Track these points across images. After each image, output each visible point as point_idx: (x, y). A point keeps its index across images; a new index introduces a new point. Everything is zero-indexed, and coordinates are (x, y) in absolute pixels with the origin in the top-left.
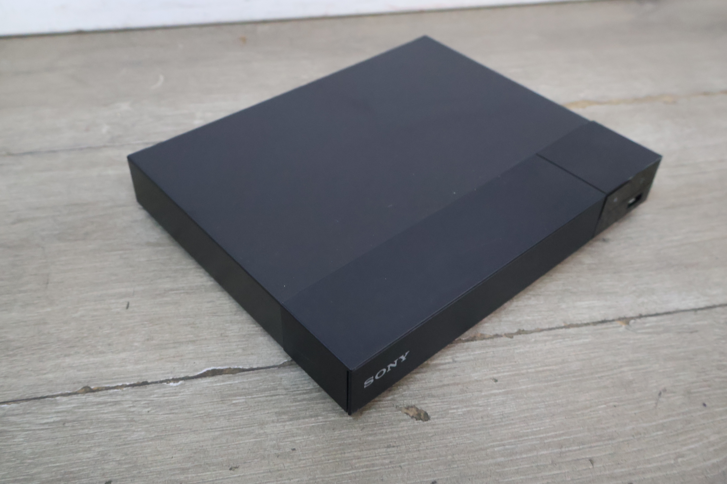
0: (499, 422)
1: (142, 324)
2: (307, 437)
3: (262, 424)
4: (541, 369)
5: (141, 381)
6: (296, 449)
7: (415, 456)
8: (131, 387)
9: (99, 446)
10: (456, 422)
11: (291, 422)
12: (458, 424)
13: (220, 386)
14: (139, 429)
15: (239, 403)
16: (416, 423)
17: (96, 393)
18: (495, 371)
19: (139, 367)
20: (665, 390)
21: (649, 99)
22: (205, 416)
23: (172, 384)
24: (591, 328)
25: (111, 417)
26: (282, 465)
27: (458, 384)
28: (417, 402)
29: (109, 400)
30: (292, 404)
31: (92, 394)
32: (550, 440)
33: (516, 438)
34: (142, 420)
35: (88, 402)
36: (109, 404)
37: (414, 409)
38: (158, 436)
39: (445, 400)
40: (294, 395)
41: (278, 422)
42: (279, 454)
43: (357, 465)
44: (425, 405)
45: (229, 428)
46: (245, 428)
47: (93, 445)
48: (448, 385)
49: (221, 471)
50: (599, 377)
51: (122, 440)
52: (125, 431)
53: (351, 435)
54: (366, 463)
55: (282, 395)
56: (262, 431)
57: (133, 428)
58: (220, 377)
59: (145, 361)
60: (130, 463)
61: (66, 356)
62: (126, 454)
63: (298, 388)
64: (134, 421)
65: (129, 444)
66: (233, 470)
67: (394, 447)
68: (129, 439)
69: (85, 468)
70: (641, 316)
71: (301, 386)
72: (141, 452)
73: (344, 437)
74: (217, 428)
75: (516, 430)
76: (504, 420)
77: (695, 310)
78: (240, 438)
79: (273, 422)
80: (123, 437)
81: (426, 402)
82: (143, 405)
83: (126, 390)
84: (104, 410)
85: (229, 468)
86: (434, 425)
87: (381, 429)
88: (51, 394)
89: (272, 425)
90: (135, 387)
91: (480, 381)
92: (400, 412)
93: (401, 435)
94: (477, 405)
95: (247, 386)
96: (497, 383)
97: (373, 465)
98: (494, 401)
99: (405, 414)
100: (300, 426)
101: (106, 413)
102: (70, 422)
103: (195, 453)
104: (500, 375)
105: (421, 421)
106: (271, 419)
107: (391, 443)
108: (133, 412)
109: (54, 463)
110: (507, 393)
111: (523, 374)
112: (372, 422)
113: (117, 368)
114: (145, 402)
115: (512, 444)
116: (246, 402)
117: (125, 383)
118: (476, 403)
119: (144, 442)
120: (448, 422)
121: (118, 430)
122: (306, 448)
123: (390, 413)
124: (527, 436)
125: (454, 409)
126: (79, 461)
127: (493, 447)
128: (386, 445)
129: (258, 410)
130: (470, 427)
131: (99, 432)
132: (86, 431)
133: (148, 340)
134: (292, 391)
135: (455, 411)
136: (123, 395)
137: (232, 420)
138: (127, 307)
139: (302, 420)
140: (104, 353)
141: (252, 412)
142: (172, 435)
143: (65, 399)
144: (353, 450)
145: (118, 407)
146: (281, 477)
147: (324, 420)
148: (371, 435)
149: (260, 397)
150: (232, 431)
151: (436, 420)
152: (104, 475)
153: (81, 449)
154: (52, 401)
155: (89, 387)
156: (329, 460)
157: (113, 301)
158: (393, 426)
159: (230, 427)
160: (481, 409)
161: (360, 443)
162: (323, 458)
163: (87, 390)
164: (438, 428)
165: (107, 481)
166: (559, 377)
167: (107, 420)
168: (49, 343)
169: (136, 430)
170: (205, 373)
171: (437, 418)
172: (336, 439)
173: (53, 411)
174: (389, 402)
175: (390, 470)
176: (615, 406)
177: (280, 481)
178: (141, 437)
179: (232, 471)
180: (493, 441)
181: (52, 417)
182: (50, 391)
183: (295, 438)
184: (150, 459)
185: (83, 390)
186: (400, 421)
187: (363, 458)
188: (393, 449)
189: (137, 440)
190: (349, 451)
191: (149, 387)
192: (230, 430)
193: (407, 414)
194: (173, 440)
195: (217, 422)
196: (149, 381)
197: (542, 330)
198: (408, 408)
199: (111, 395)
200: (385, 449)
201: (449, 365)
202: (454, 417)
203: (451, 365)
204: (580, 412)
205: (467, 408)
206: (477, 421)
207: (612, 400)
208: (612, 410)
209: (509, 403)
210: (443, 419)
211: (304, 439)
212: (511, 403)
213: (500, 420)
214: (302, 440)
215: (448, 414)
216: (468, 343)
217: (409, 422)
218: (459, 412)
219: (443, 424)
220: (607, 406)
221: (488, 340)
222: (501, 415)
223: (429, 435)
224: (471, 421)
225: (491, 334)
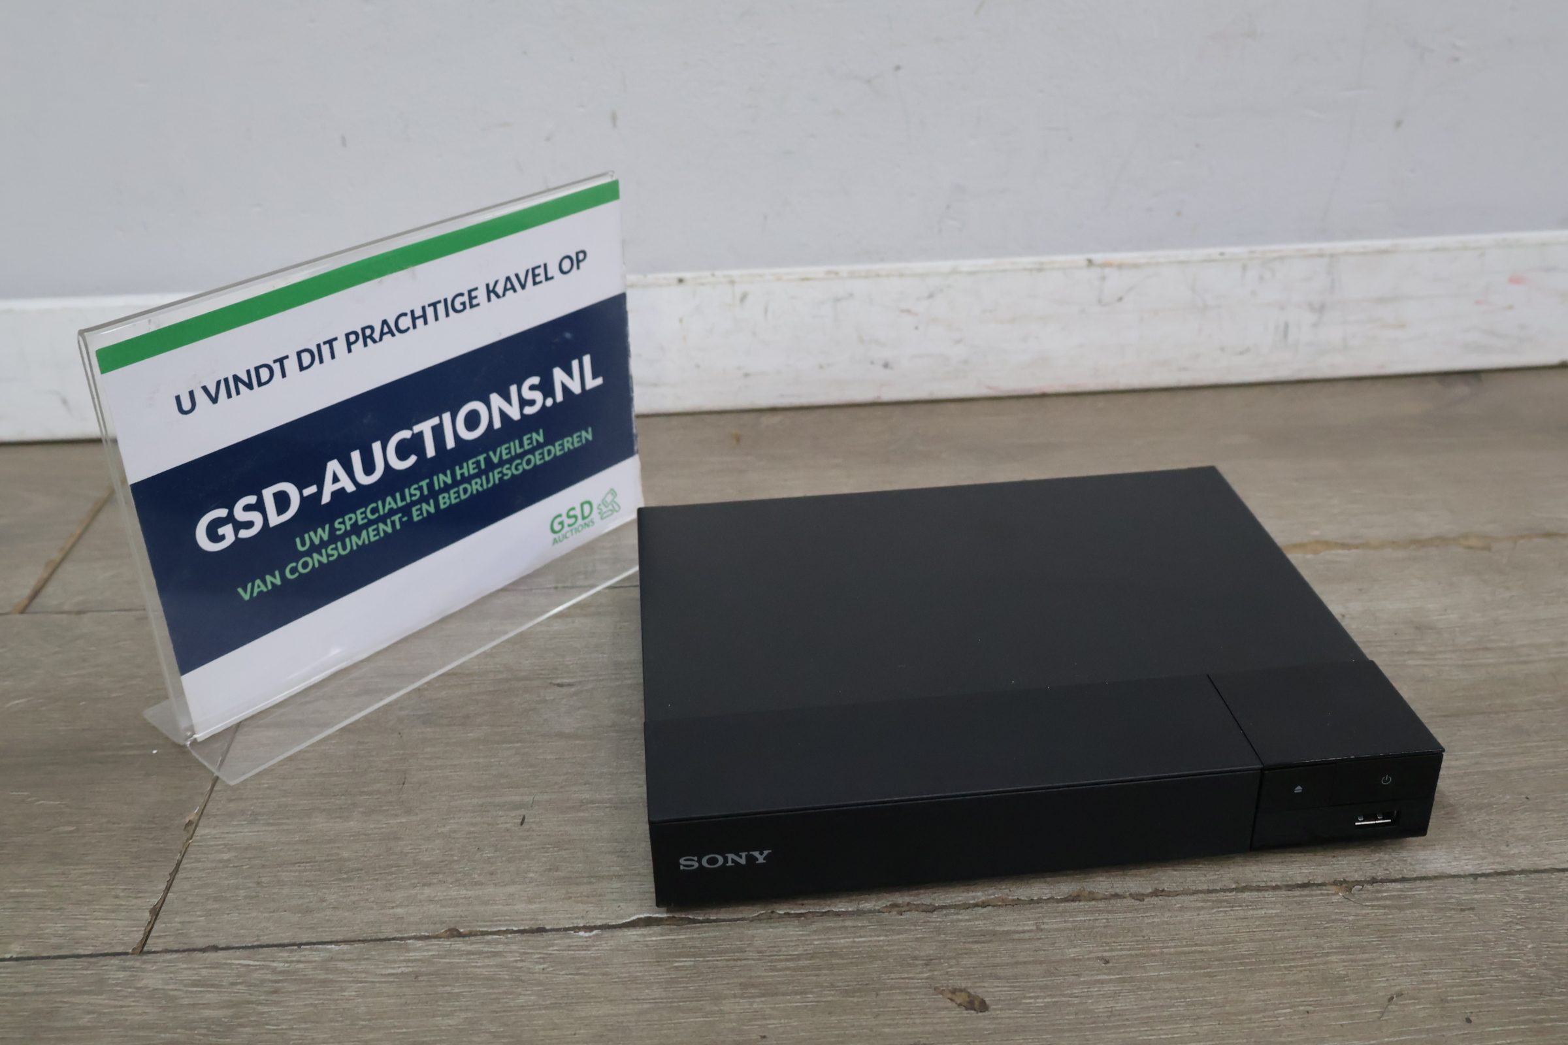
0: (1105, 1022)
1: (544, 848)
2: (786, 1021)
3: (717, 998)
4: (1186, 949)
5: (535, 927)
8: (520, 934)
9: (467, 1010)
10: (1032, 1017)
11: (763, 999)
12: (1034, 1019)
13: (656, 941)
14: (529, 992)
15: (683, 966)
16: (965, 1013)
17: (467, 938)
18: (1107, 948)
19: (533, 906)
20: (1400, 994)
21: (1441, 541)
22: (629, 981)
23: (582, 933)
24: (1283, 893)
25: (486, 973)
27: (1041, 963)
28: (970, 985)
29: (486, 949)
30: (766, 974)
31: (461, 939)
34: (533, 980)
35: (454, 950)
36: (485, 955)
37: (963, 994)
38: (556, 1003)
39: (1017, 984)
40: (771, 961)
41: (742, 997)
42: (741, 1041)
44: (984, 989)
45: (665, 1000)
46: (690, 1001)
47: (458, 1008)
48: (1025, 963)
50: (1285, 968)
51: (500, 1005)
52: (507, 993)
53: (857, 1023)
55: (753, 960)
56: (716, 1008)
57: (519, 990)
58: (657, 929)
59: (543, 899)
60: (511, 1037)
61: (424, 885)
62: (506, 1025)
63: (780, 951)
64: (522, 981)
65: (510, 1011)
68: (512, 1004)
69: (444, 1038)
70: (1373, 881)
71: (784, 949)
72: (527, 1023)
73: (845, 1024)
74: (647, 999)
75: (1131, 1035)
76: (1112, 1019)
77: (1475, 876)
78: (681, 1015)
79: (735, 996)
80: (504, 1000)
81: (986, 985)
82: (535, 960)
83: (511, 938)
84: (477, 962)
86: (994, 1018)
87: (907, 1018)
88: (400, 935)
89: (732, 1000)
90: (525, 934)
91: (1079, 960)
92: (941, 996)
93: (938, 1029)
94: (1071, 996)
95: (698, 943)
96: (1108, 965)
98: (1100, 991)
99: (949, 1000)
100: (777, 1006)
101: (479, 967)
102: (427, 974)
103: (609, 1030)
104: (1114, 954)
105: (973, 1012)
106: (732, 992)
107: (921, 1039)
108: (522, 967)
109: (398, 1029)
110: (1124, 980)
111: (1154, 955)
112: (893, 1007)
113: (500, 907)
114: (539, 956)
116: (695, 966)
117: (510, 928)
118: (1069, 992)
119: (534, 1010)
120: (1019, 1015)
121: (496, 991)
122: (784, 1036)
123: (923, 997)
125: (1030, 998)
126: (436, 1028)
129: (712, 979)
130: (1053, 1025)
131: (466, 992)
132: (448, 989)
133: (550, 870)
134: (769, 956)
135: (1032, 1001)
136: (506, 944)
137: (672, 989)
138: (522, 823)
139: (781, 997)
140: (482, 884)
141: (702, 980)
142: (577, 1003)
143: (419, 943)
144: (858, 1044)
145: (498, 960)
147: (816, 1000)
148: (889, 1025)
149: (717, 960)
150: (669, 1005)
151: (998, 1012)
153: (439, 1013)
154: (401, 945)
155: (457, 930)
157: (500, 813)
158: (927, 1016)
159: (666, 998)
160: (1076, 1001)
161: (870, 1036)
163: (454, 933)
164: (999, 1024)
166: (1216, 963)
167: (481, 976)
168: (402, 866)
169: (523, 993)
170: (634, 921)
171: (1001, 1010)
172: (833, 1028)
173: (402, 958)
174: (923, 981)
176: (1308, 1012)
178: (530, 1003)
181: (399, 967)
182: (399, 931)
183: (768, 1022)
184: (541, 1033)
185: (448, 933)
186: (939, 1009)
189: (523, 1006)
190: (852, 1044)
191: (547, 936)
192: (667, 1002)
193: (951, 1000)
194: (577, 1011)
195: (647, 991)
196: (548, 927)
197: (1196, 892)
198: (954, 991)
199: (488, 943)
201: (1029, 934)
202: (1029, 1010)
203: (1033, 934)
204: (1245, 1017)
205: (1053, 998)
206: (1067, 1017)
207: (1305, 1003)
208: (1303, 1018)
209: (1125, 996)
210: (1010, 1012)
211: (781, 1023)
212: (1128, 996)
213: (1107, 1019)
214: (779, 1025)
215: (1020, 1004)
216: (1067, 904)
217: (953, 1012)
218: (1038, 1003)
219: (1009, 1018)
220: (1295, 1011)
221: (1099, 902)
222: (1108, 1011)
223: (986, 1032)
224: (1058, 1017)
225: (1106, 893)
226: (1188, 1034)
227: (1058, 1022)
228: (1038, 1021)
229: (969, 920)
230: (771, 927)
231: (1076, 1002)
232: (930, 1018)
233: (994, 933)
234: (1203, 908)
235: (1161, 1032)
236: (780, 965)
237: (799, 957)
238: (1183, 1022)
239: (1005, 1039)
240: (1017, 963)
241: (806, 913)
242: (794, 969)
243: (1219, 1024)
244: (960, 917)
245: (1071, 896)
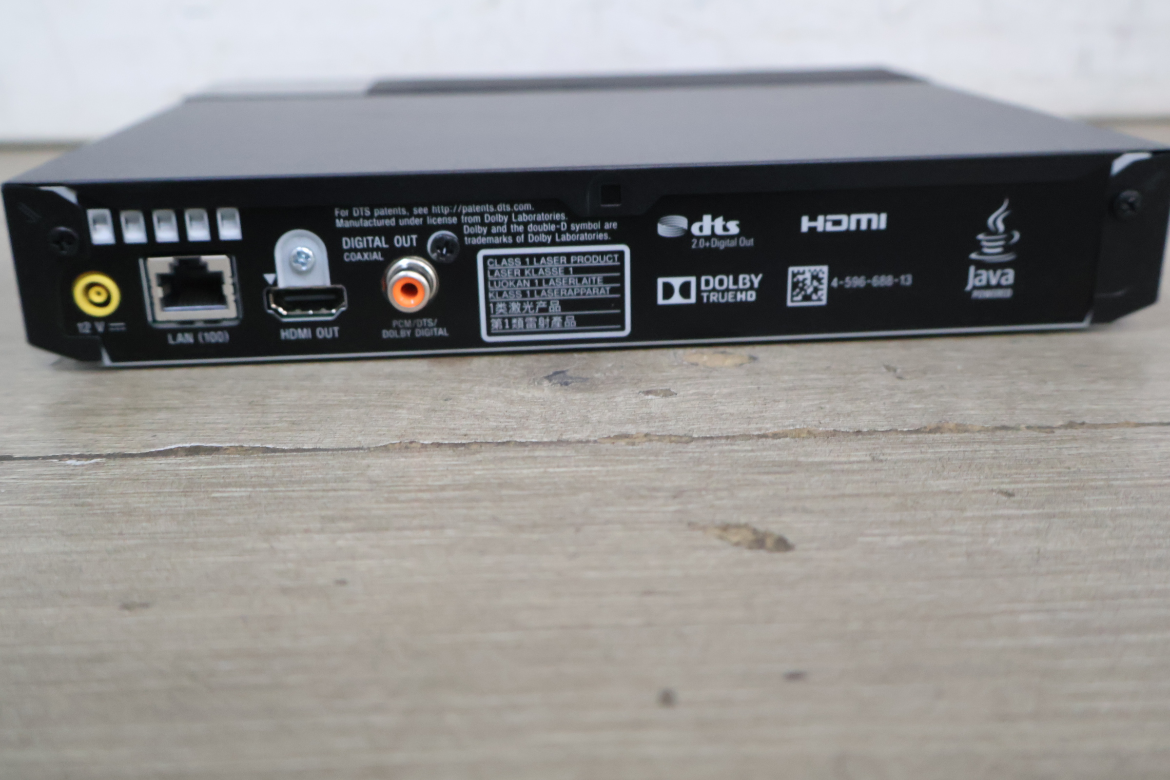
0: (1029, 566)
2: (394, 561)
3: (272, 533)
4: (1152, 482)
6: (350, 582)
11: (358, 535)
13: (195, 470)
15: (228, 497)
18: (1006, 480)
19: (9, 436)
22: (120, 512)
23: (73, 462)
27: (887, 495)
28: (756, 519)
30: (377, 506)
33: (1093, 599)
37: (744, 530)
39: (847, 519)
40: (391, 492)
41: (321, 531)
42: (293, 587)
44: (783, 525)
45: (171, 535)
46: (220, 536)
48: (857, 495)
49: (90, 609)
55: (359, 490)
56: (265, 545)
58: (203, 458)
59: (31, 429)
63: (410, 481)
66: (131, 610)
71: (418, 479)
73: (508, 566)
75: (1091, 583)
76: (1044, 562)
78: (193, 553)
79: (307, 531)
81: (786, 519)
85: (120, 605)
86: (804, 560)
87: (632, 559)
89: (301, 536)
91: (959, 493)
92: (701, 532)
94: (952, 533)
95: (268, 473)
96: (1012, 499)
98: (1006, 528)
99: (716, 537)
100: (383, 542)
103: (42, 572)
104: (1019, 486)
105: (763, 551)
106: (305, 526)
110: (1049, 516)
111: (1095, 488)
112: (608, 545)
115: (1081, 612)
116: (249, 497)
118: (947, 529)
120: (853, 557)
122: (383, 580)
123: (666, 533)
124: (1133, 597)
125: (873, 535)
127: (1012, 612)
128: (640, 590)
129: (274, 511)
130: (926, 570)
134: (390, 486)
135: (877, 539)
137: (192, 523)
139: (394, 533)
141: (255, 512)
147: (460, 535)
148: (596, 568)
149: (293, 491)
150: (176, 541)
151: (814, 552)
158: (670, 556)
159: (176, 533)
160: (964, 539)
161: (556, 582)
164: (817, 566)
170: (171, 450)
171: (818, 549)
172: (483, 570)
174: (667, 515)
179: (125, 612)
180: (1012, 601)
183: (359, 562)
186: (696, 548)
192: (174, 538)
193: (722, 538)
195: (144, 524)
196: (17, 456)
198: (726, 528)
201: (861, 465)
202: (873, 550)
203: (866, 466)
205: (917, 536)
206: (951, 560)
209: (1060, 534)
210: (837, 552)
211: (382, 564)
212: (1065, 533)
213: (1033, 563)
214: (378, 567)
215: (855, 543)
216: (920, 436)
217: (723, 552)
219: (836, 560)
221: (977, 434)
222: (1032, 553)
223: (789, 578)
224: (933, 560)
225: (986, 426)
227: (934, 566)
229: (752, 451)
230: (402, 457)
232: (679, 559)
233: (798, 464)
234: (1161, 440)
236: (403, 497)
237: (443, 488)
240: (843, 496)
241: (469, 443)
242: (430, 501)
244: (736, 447)
245: (925, 427)
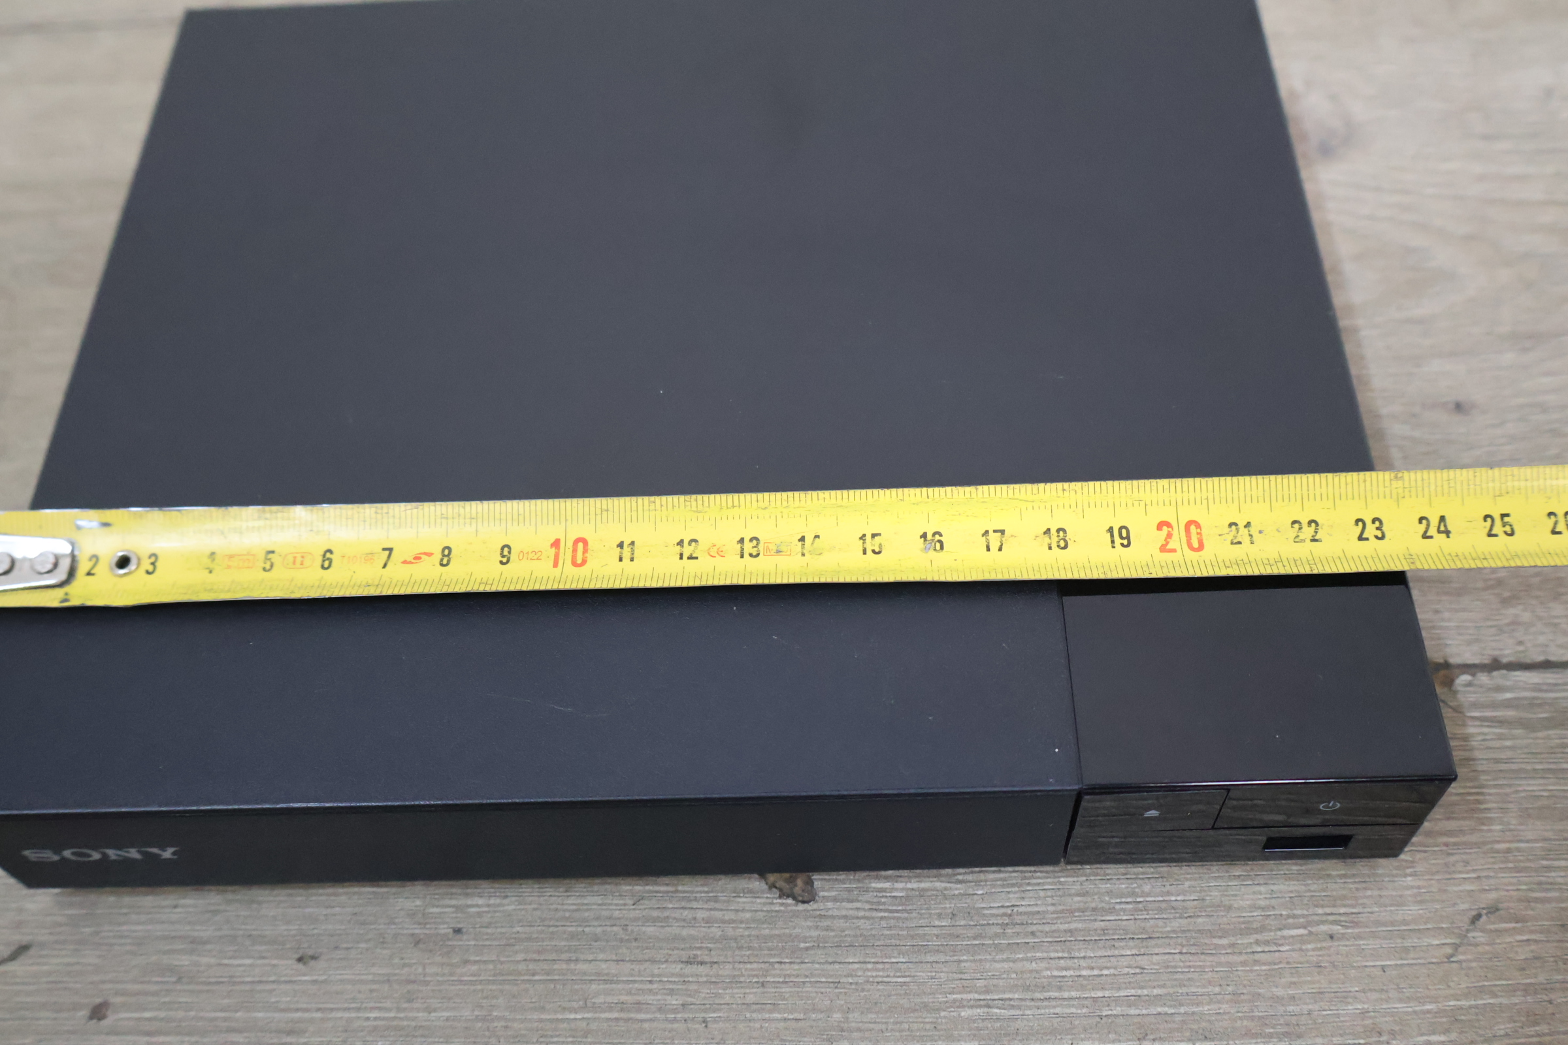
0: (997, 935)
6: (464, 930)
7: (750, 999)
10: (882, 918)
12: (884, 924)
16: (778, 904)
20: (1493, 910)
26: (420, 970)
32: (1118, 1011)
33: (1027, 988)
42: (422, 937)
43: (600, 1000)
49: (275, 962)
53: (605, 913)
54: (623, 998)
66: (305, 964)
67: (702, 963)
70: (1495, 665)
73: (587, 915)
75: (1034, 965)
85: (297, 956)
86: (821, 917)
93: (730, 932)
97: (639, 1006)
105: (790, 901)
107: (699, 953)
115: (1013, 1007)
120: (861, 914)
122: (489, 931)
124: (1060, 989)
127: (961, 1005)
128: (684, 955)
130: (913, 937)
144: (601, 956)
146: (410, 1001)
148: (655, 920)
151: (830, 905)
152: (19, 925)
156: (533, 975)
158: (717, 906)
161: (621, 940)
162: (522, 967)
164: (828, 929)
165: (24, 943)
171: (835, 900)
172: (567, 919)
175: (676, 1026)
176: (1331, 937)
177: (405, 1010)
179: (300, 966)
180: (965, 990)
187: (618, 982)
188: (701, 969)
190: (591, 957)
200: (680, 966)
202: (879, 903)
204: (1224, 941)
205: (921, 882)
206: (937, 923)
207: (1331, 918)
208: (1321, 949)
209: (1039, 884)
210: (850, 905)
211: (489, 906)
212: (1043, 884)
213: (998, 930)
214: (486, 909)
215: (867, 890)
217: (758, 901)
218: (896, 890)
219: (845, 917)
220: (1311, 933)
222: (1005, 915)
223: (802, 945)
224: (922, 922)
226: (1126, 970)
227: (921, 931)
228: (890, 928)
231: (957, 892)
232: (722, 910)
235: (1083, 963)
238: (1122, 944)
239: (830, 960)
243: (1181, 953)
